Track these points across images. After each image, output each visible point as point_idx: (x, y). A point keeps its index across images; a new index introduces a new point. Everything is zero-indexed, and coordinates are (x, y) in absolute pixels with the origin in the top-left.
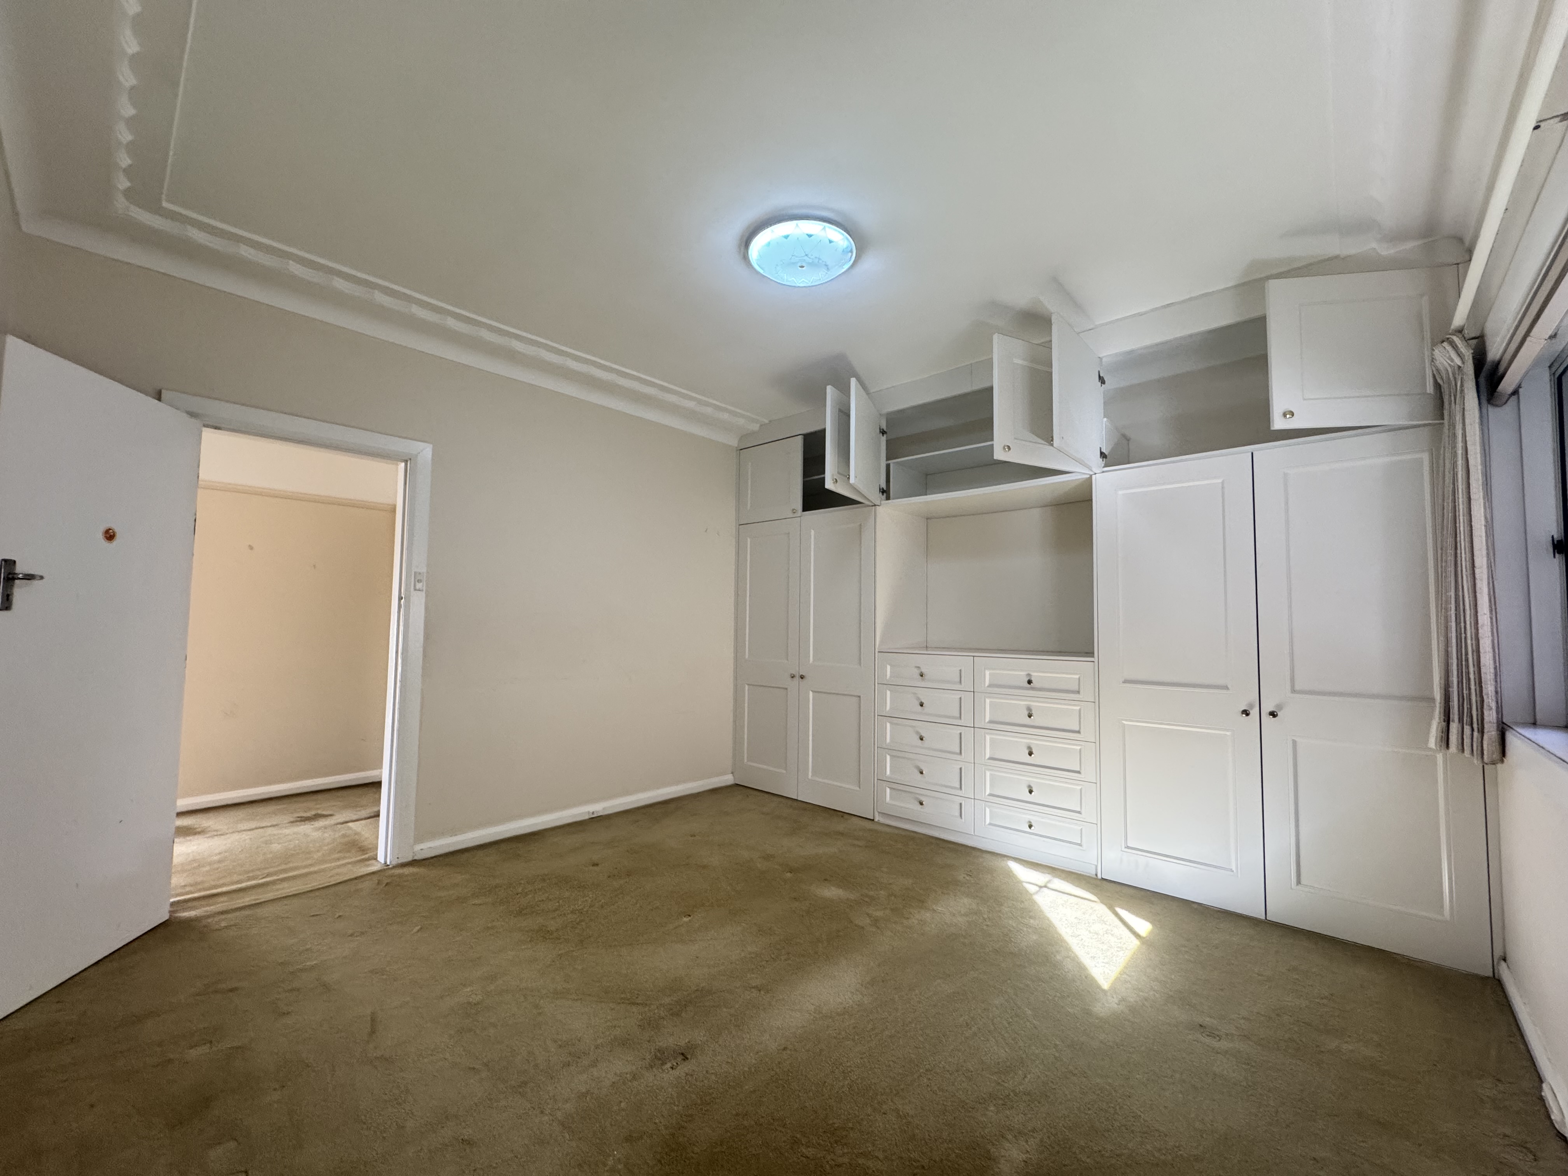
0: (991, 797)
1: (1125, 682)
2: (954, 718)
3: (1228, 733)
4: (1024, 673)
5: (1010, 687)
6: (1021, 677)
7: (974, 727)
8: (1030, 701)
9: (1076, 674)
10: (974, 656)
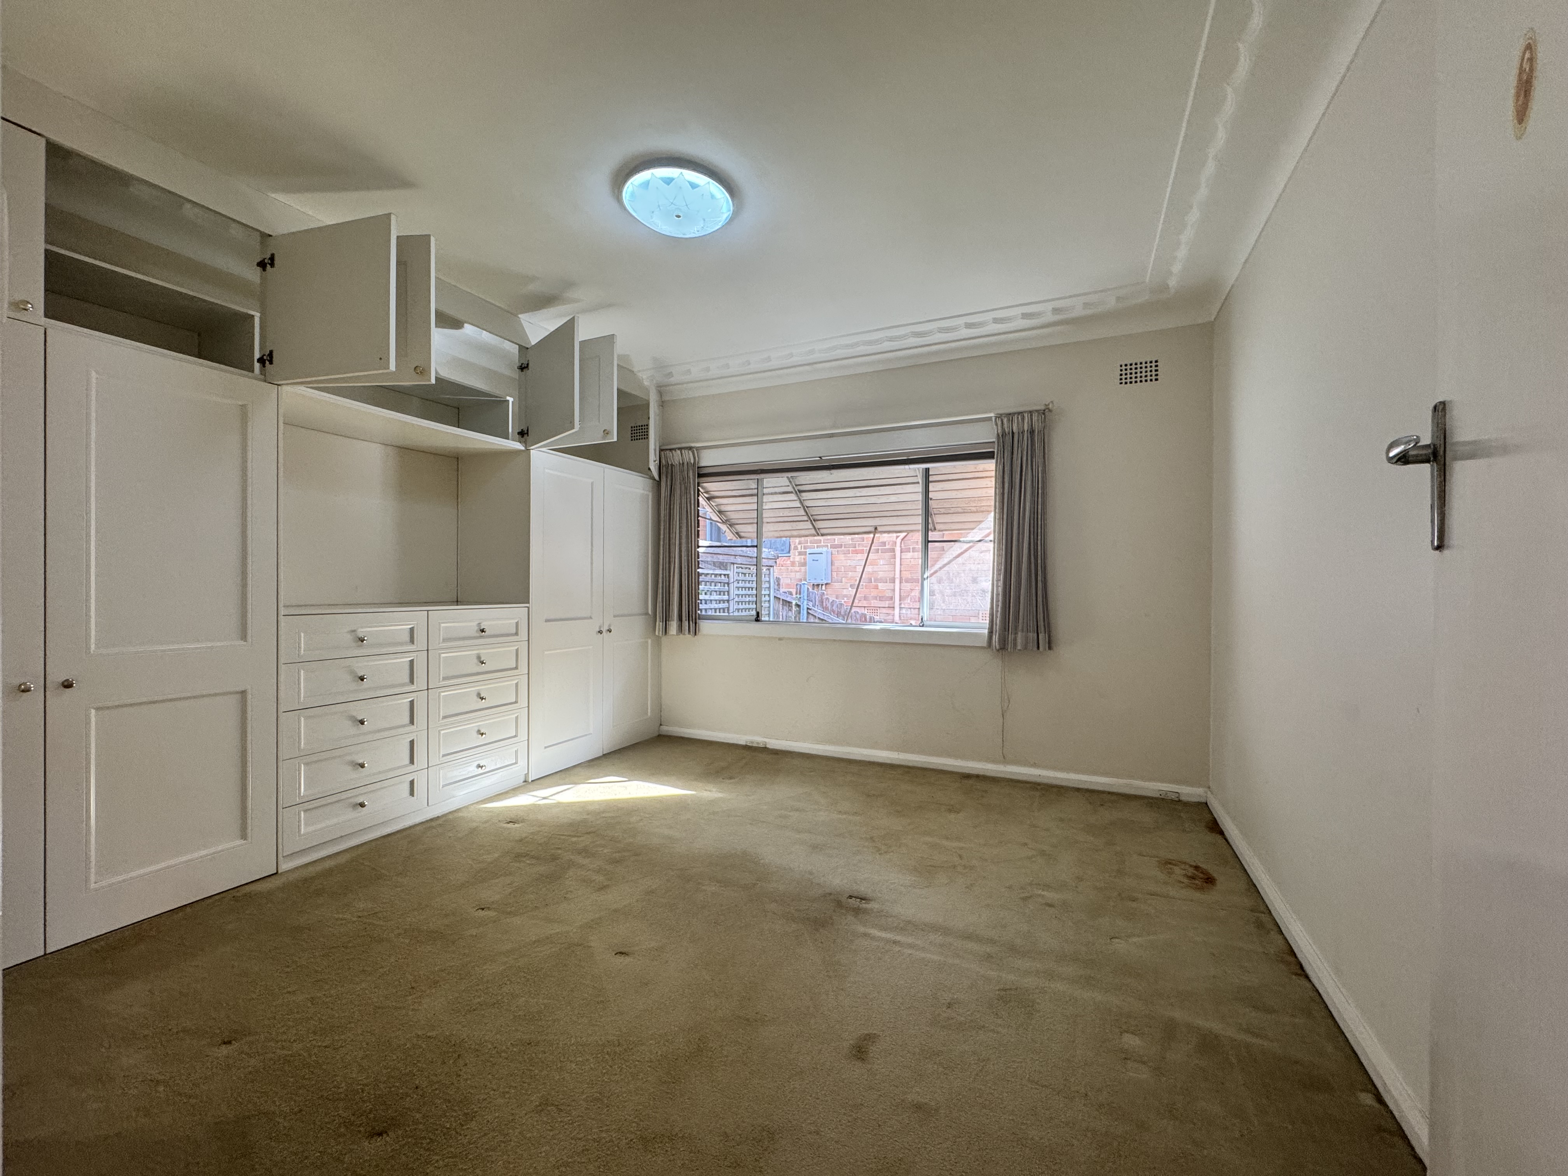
0: (445, 758)
1: (547, 621)
2: (403, 685)
3: (591, 647)
4: (475, 623)
5: (464, 639)
6: (473, 625)
7: (428, 689)
8: (478, 649)
9: (513, 619)
10: (428, 611)
